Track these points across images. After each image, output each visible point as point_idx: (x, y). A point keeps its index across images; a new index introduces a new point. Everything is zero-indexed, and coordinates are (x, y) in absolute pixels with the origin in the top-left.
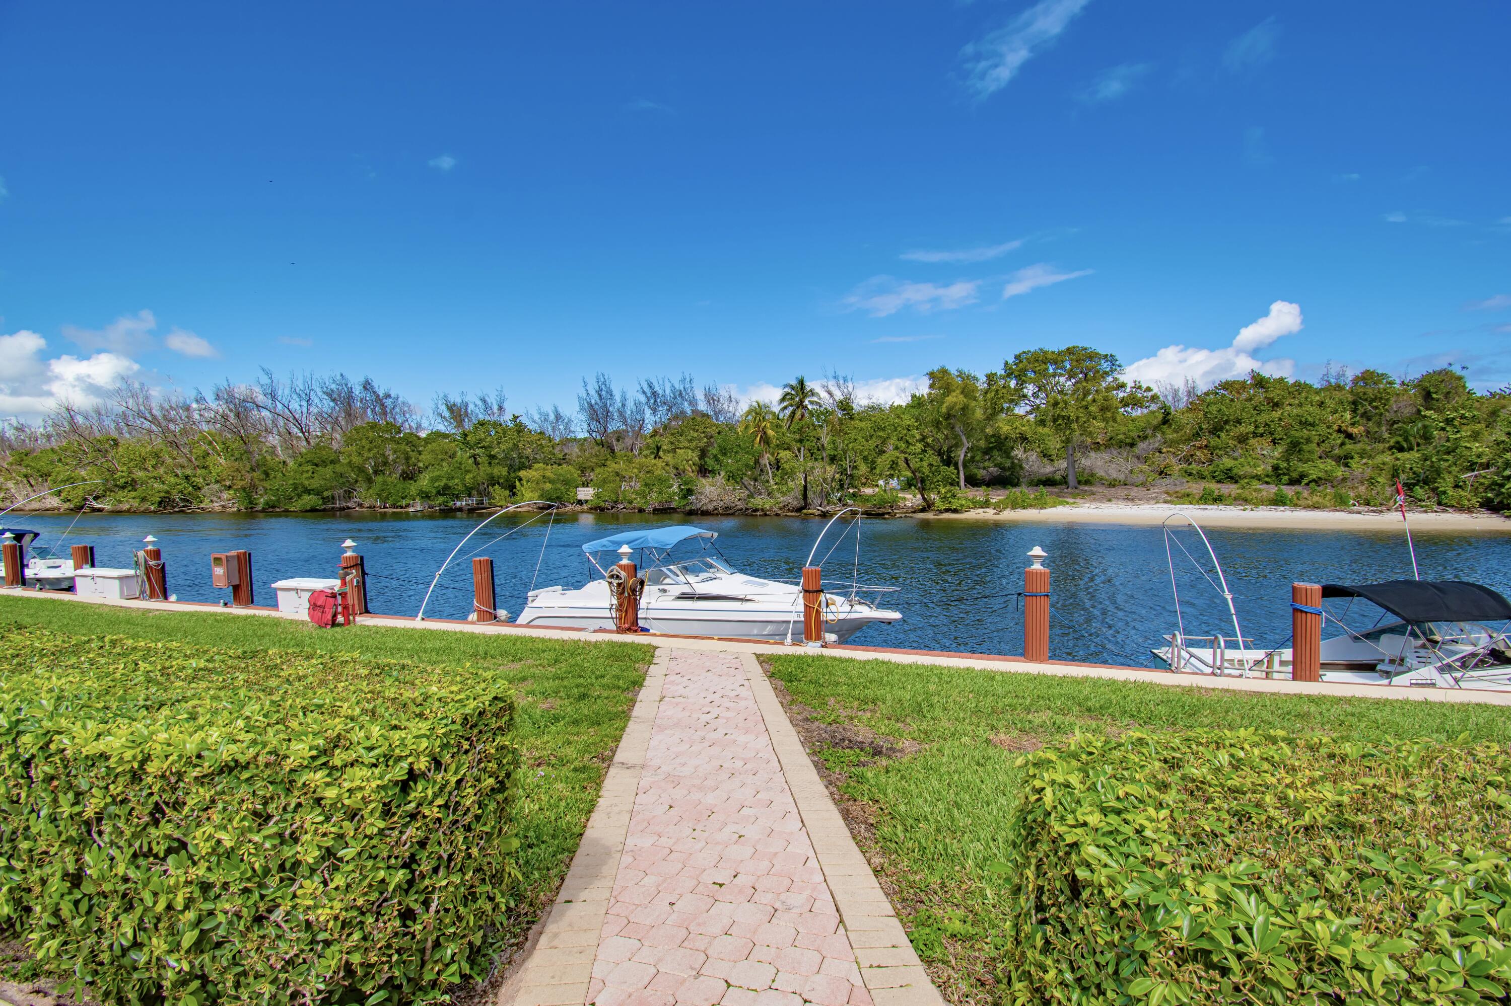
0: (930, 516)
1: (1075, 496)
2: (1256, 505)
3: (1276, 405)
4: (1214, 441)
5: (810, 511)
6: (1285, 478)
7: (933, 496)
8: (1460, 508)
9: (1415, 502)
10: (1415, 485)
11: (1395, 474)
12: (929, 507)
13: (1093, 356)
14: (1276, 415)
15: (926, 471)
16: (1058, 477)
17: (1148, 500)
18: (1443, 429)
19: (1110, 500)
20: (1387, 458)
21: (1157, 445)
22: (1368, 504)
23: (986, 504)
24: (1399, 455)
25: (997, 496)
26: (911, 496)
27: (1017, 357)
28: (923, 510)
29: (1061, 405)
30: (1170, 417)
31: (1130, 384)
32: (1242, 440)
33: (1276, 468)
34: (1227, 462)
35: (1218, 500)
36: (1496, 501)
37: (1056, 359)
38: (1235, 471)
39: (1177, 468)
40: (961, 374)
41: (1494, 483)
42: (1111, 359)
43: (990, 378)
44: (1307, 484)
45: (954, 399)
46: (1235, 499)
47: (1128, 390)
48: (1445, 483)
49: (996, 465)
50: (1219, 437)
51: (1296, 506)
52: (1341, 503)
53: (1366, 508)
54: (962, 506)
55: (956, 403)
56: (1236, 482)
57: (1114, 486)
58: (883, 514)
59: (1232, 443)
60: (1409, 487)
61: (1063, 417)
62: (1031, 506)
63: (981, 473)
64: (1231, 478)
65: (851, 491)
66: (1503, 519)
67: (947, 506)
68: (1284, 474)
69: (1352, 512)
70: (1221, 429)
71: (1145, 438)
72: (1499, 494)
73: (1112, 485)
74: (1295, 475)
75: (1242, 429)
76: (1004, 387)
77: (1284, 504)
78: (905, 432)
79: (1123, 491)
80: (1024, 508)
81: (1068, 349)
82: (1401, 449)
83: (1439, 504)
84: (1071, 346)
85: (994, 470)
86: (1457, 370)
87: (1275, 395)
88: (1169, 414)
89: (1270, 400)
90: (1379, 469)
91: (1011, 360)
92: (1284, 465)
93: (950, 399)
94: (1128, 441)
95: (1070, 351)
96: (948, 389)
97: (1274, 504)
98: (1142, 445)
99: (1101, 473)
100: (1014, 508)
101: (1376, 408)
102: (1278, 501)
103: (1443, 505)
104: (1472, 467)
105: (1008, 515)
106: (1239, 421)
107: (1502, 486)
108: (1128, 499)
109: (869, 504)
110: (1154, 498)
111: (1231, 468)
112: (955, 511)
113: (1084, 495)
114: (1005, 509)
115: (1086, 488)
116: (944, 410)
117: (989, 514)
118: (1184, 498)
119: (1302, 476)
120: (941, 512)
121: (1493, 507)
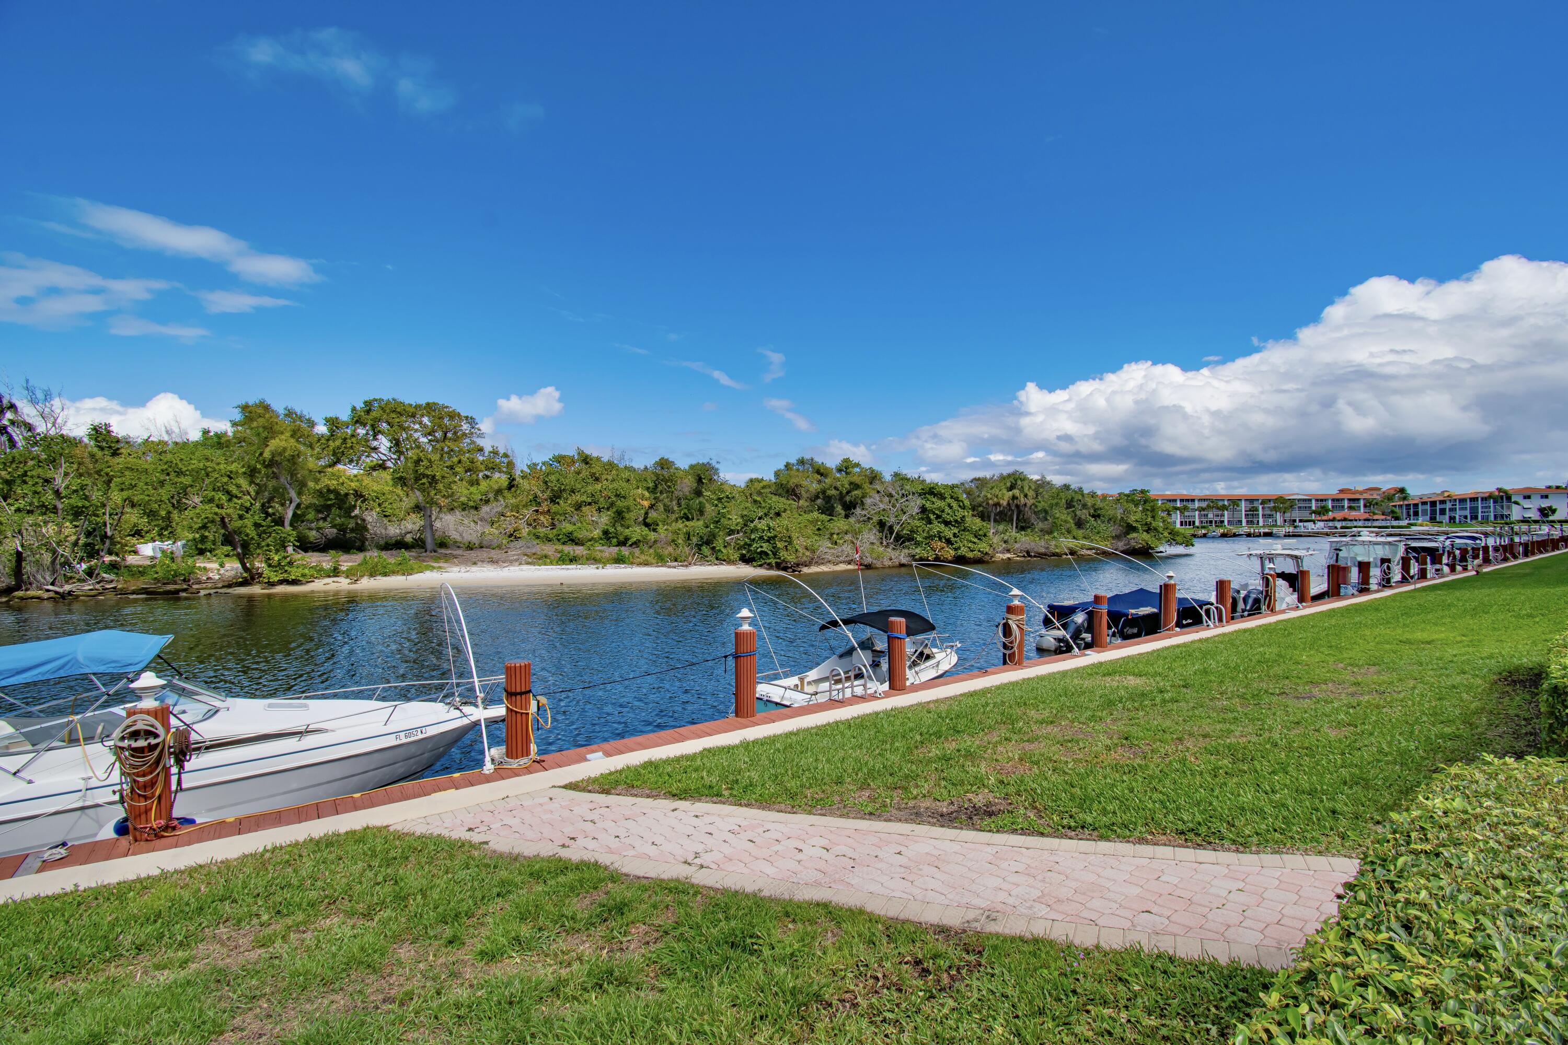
0: (256, 590)
1: (437, 559)
2: (605, 564)
3: (597, 479)
4: (554, 508)
5: (31, 593)
6: (614, 541)
7: (259, 564)
8: (730, 562)
9: (703, 559)
10: (701, 545)
11: (688, 537)
12: (253, 578)
13: (453, 415)
14: (598, 487)
15: (252, 533)
16: (409, 538)
17: (511, 562)
18: (717, 506)
19: (475, 563)
20: (680, 525)
21: (500, 509)
22: (676, 561)
23: (335, 572)
24: (687, 523)
25: (347, 562)
26: (215, 566)
27: (368, 404)
28: (245, 583)
29: (425, 463)
30: (515, 483)
31: (488, 449)
32: (578, 507)
33: (606, 533)
34: (567, 527)
35: (573, 560)
36: (748, 556)
37: (413, 413)
38: (575, 534)
39: (525, 531)
40: (290, 413)
41: (746, 544)
42: (471, 421)
43: (333, 423)
44: (631, 546)
45: (283, 444)
46: (587, 559)
47: (486, 454)
48: (719, 544)
49: (334, 526)
50: (558, 503)
51: (632, 563)
52: (661, 560)
53: (676, 564)
54: (303, 575)
55: (285, 449)
56: (583, 545)
57: (472, 549)
58: (177, 592)
59: (569, 509)
60: (699, 547)
61: (427, 476)
62: (394, 573)
63: (313, 535)
64: (572, 540)
65: (108, 559)
66: (752, 569)
67: (281, 577)
68: (613, 537)
69: (669, 567)
70: (559, 497)
71: (487, 502)
72: (749, 551)
73: (470, 547)
74: (621, 538)
75: (578, 498)
76: (353, 436)
77: (624, 562)
78: (225, 479)
79: (484, 554)
80: (385, 574)
81: (428, 404)
82: (688, 519)
83: (717, 559)
84: (431, 401)
85: (331, 532)
86: (714, 463)
87: (597, 469)
88: (514, 479)
89: (592, 475)
90: (676, 533)
91: (360, 405)
92: (612, 530)
93: (274, 444)
94: (471, 504)
95: (430, 408)
96: (271, 431)
97: (616, 563)
98: (485, 509)
99: (455, 536)
100: (372, 575)
101: (669, 487)
102: (619, 560)
103: (720, 560)
104: (731, 532)
105: (366, 584)
106: (573, 491)
107: (750, 545)
108: (493, 561)
109: (146, 579)
110: (516, 560)
111: (572, 532)
112: (295, 582)
113: (447, 558)
114: (362, 576)
115: (443, 551)
116: (267, 454)
117: (343, 584)
118: (543, 559)
119: (627, 539)
120: (272, 584)
121: (746, 560)
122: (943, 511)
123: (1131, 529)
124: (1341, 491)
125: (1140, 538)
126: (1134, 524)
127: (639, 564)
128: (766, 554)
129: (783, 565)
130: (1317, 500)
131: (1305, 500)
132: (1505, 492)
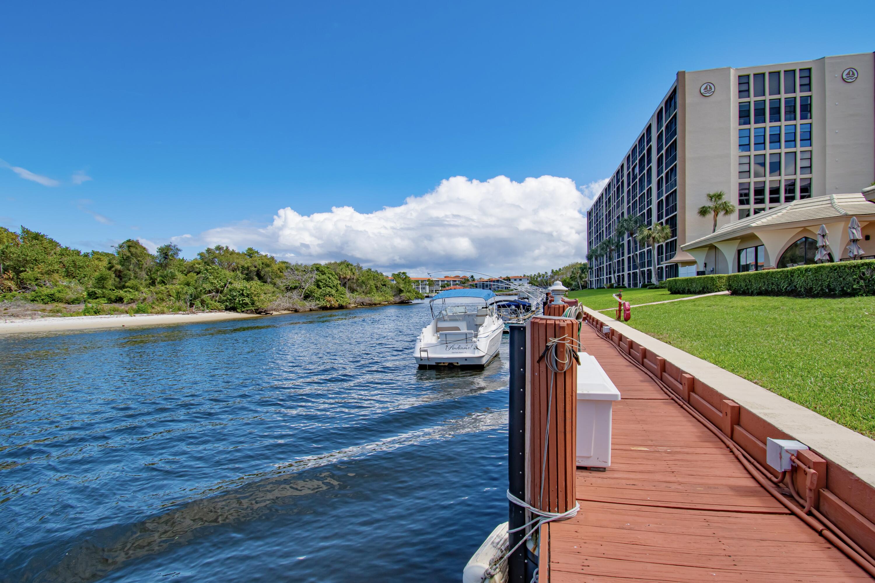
17: (31, 316)
34: (45, 290)
64: (55, 300)
77: (144, 312)
97: (137, 313)
102: (139, 311)
110: (34, 314)
121: (227, 309)
122: (326, 281)
123: (401, 291)
124: (445, 277)
125: (404, 295)
126: (402, 289)
127: (158, 313)
128: (247, 304)
129: (259, 311)
130: (441, 281)
131: (437, 281)
132: (509, 278)
